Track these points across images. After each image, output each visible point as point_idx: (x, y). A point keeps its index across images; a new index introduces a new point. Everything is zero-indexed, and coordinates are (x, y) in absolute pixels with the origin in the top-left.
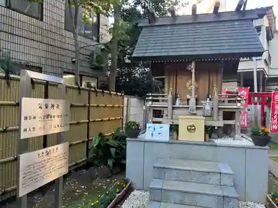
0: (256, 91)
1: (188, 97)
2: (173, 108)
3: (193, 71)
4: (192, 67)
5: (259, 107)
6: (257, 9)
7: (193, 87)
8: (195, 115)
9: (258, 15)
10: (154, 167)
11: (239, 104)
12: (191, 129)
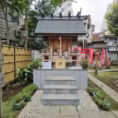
0: (84, 48)
1: (59, 51)
2: (53, 55)
3: (61, 40)
4: (60, 38)
6: (84, 16)
7: (61, 46)
9: (85, 18)
10: (45, 80)
11: (78, 53)
12: (60, 64)
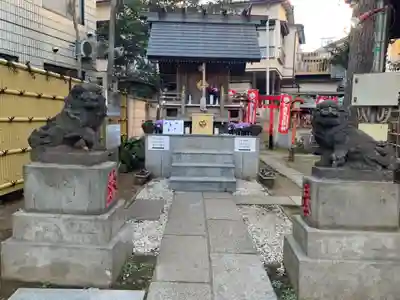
0: (268, 93)
2: (186, 107)
3: (204, 72)
4: (203, 68)
5: (268, 109)
7: (204, 87)
8: (205, 112)
9: (262, 21)
11: (241, 104)
12: (202, 125)
